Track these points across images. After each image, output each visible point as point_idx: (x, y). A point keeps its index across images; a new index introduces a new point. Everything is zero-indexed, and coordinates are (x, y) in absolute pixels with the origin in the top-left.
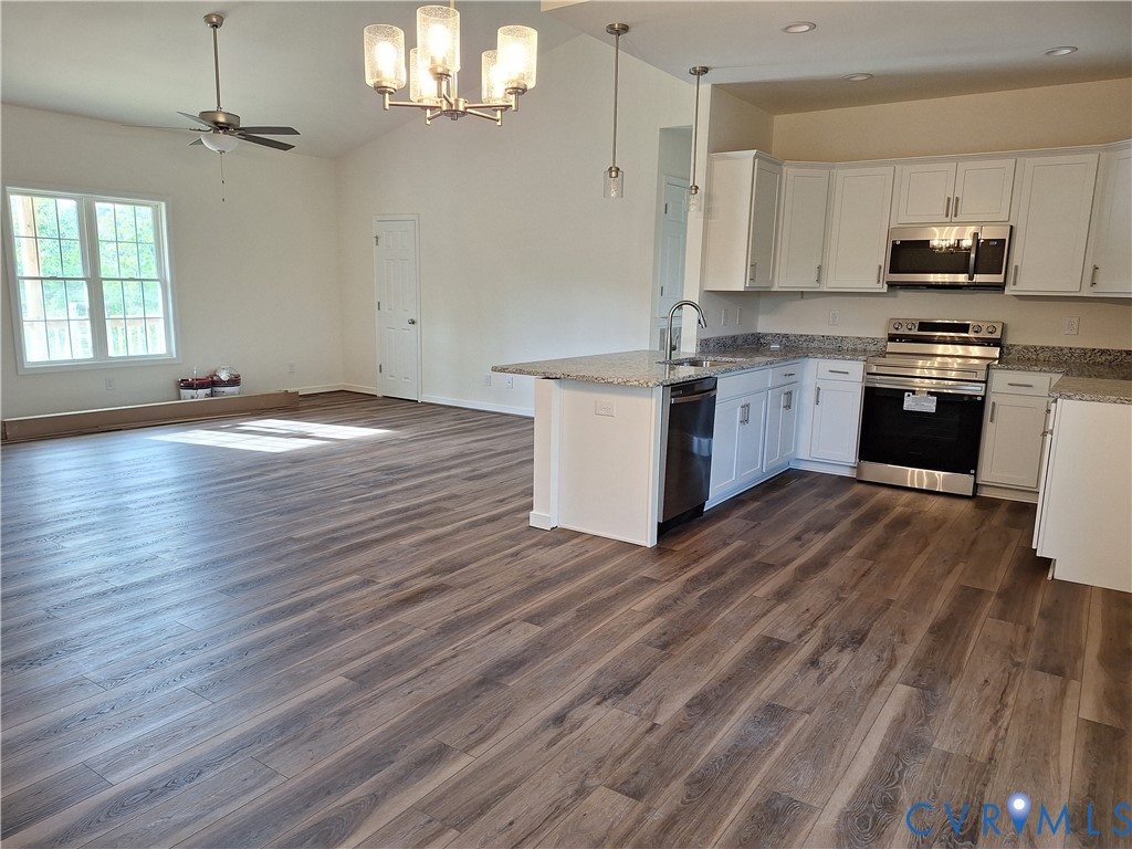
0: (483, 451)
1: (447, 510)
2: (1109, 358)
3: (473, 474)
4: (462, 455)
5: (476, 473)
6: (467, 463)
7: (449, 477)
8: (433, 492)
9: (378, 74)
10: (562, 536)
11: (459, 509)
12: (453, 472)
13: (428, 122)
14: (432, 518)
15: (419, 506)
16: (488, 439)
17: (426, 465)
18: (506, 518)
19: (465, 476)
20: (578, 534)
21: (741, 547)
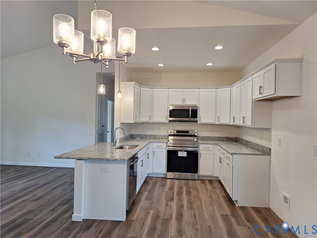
0: (35, 185)
1: (30, 220)
2: (221, 139)
3: (34, 198)
4: (25, 189)
5: (36, 197)
6: (30, 192)
7: (24, 201)
8: (19, 210)
9: (60, 38)
10: (89, 224)
11: (36, 218)
12: (25, 198)
13: (74, 63)
14: (25, 226)
15: (15, 220)
16: (34, 179)
17: (11, 196)
18: (60, 218)
19: (32, 199)
20: (94, 221)
21: (154, 213)
